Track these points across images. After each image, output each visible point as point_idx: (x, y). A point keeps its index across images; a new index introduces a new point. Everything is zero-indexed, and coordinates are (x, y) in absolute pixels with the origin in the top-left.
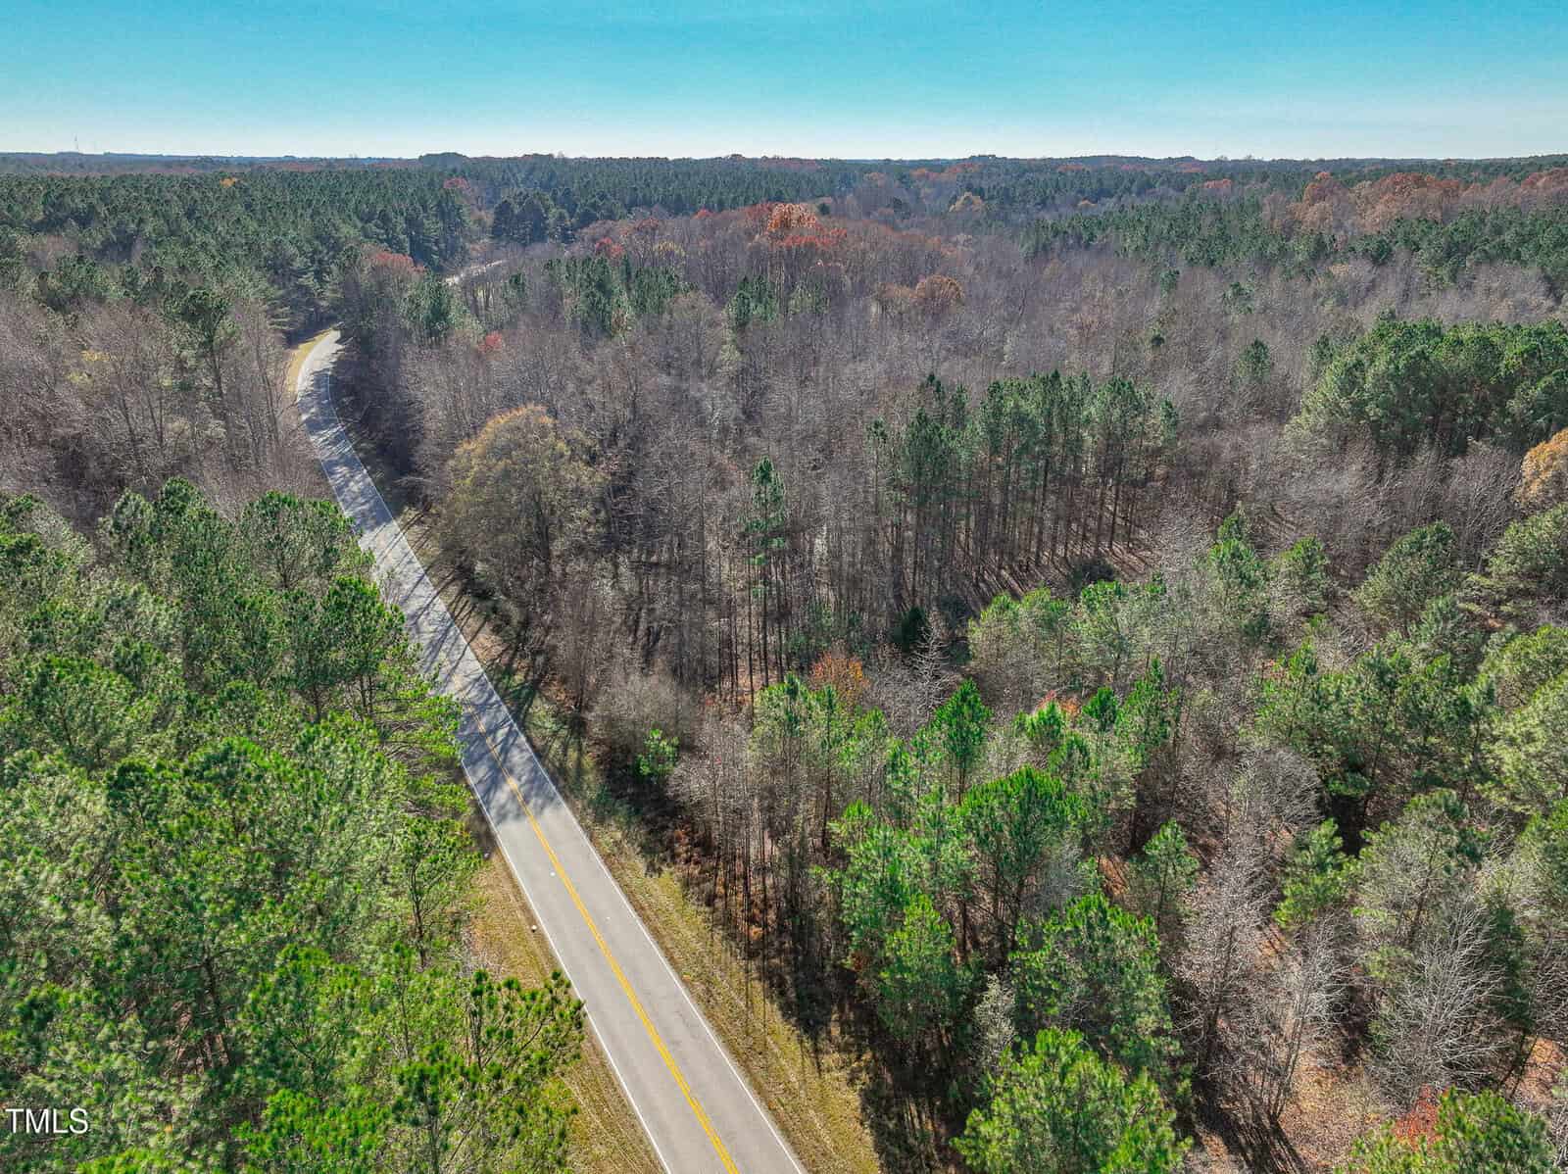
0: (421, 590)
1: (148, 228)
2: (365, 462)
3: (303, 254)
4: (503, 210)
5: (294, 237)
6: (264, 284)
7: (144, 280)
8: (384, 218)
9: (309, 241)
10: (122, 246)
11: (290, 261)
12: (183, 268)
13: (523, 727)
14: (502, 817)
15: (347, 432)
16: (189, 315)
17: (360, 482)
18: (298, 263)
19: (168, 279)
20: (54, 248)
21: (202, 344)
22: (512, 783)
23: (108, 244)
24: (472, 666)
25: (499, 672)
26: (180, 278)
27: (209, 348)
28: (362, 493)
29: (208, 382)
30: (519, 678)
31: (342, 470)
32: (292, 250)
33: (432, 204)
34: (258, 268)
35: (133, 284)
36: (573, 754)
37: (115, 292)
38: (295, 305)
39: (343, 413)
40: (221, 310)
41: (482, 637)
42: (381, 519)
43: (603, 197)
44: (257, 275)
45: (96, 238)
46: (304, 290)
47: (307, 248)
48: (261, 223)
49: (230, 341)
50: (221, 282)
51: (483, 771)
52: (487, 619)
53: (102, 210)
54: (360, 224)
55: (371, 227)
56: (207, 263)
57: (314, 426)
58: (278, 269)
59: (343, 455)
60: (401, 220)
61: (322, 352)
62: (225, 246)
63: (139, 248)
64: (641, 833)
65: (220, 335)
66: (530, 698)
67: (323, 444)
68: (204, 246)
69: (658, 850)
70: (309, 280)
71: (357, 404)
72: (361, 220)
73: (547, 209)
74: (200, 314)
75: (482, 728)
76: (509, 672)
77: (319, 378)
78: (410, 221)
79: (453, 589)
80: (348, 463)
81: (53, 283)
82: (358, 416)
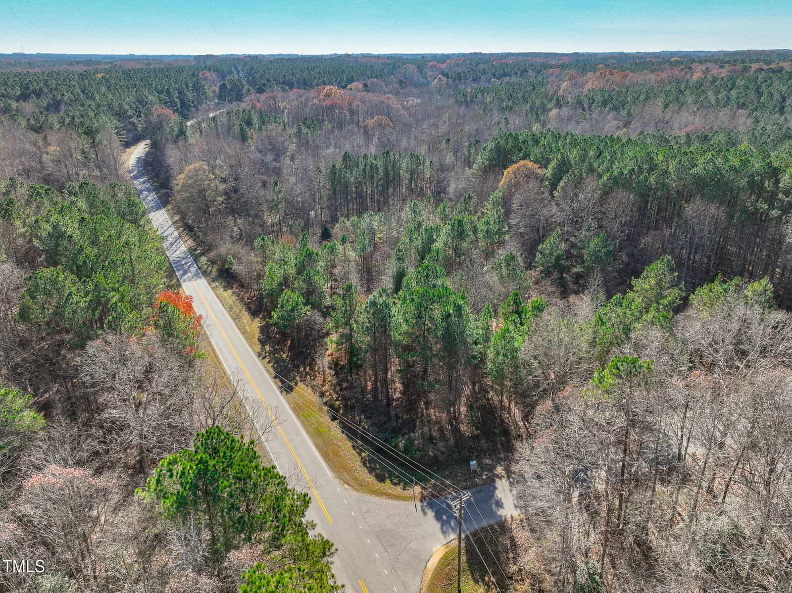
0: (170, 229)
1: (66, 98)
2: (154, 190)
3: (132, 108)
4: (223, 87)
5: (128, 101)
6: (115, 122)
7: (67, 121)
8: (168, 92)
9: (134, 103)
10: (55, 106)
11: (126, 112)
12: (82, 116)
13: (196, 262)
14: (184, 281)
15: (148, 180)
16: (86, 133)
17: (152, 197)
18: (130, 113)
19: (77, 120)
20: (28, 107)
21: (91, 143)
22: (189, 274)
23: (49, 105)
24: (184, 248)
25: (191, 251)
26: (82, 119)
27: (94, 145)
28: (152, 200)
29: (94, 156)
30: (198, 251)
31: (145, 193)
32: (127, 107)
33: (190, 85)
34: (112, 115)
35: (63, 122)
36: (210, 268)
37: (57, 126)
38: (129, 131)
39: (147, 173)
40: (97, 131)
41: (188, 242)
42: (158, 208)
43: (268, 81)
44: (112, 118)
45: (44, 103)
46: (133, 124)
47: (134, 106)
48: (114, 95)
49: (100, 142)
50: (98, 121)
51: (181, 272)
52: (192, 237)
53: (45, 90)
54: (157, 95)
55: (162, 96)
56: (92, 114)
57: (135, 178)
58: (121, 115)
59: (146, 188)
60: (176, 92)
61: (140, 150)
62: (99, 106)
63: (63, 107)
64: (224, 284)
65: (97, 140)
66: (200, 256)
67: (138, 184)
68: (90, 106)
69: (228, 286)
70: (134, 120)
71: (153, 170)
72: (158, 93)
73: (243, 87)
74: (90, 133)
75: (183, 263)
76: (196, 250)
77: (139, 160)
78: (180, 93)
79: (181, 229)
80: (148, 190)
81: (32, 122)
82: (153, 174)
